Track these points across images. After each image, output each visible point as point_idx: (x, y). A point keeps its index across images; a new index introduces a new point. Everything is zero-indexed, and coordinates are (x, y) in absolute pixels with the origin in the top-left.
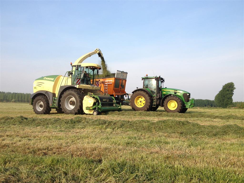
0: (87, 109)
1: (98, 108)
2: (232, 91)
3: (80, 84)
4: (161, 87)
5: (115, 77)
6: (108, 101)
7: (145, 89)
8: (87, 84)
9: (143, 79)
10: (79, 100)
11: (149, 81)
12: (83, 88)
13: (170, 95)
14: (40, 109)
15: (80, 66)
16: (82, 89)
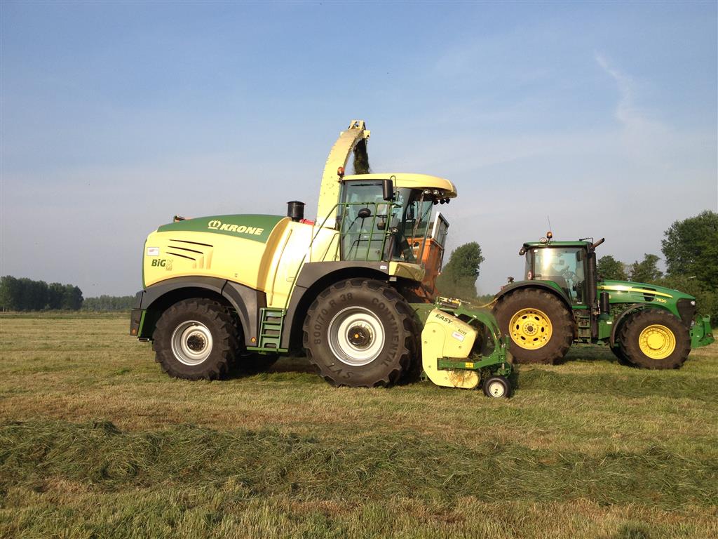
0: (442, 365)
2: (475, 266)
7: (543, 283)
14: (190, 357)
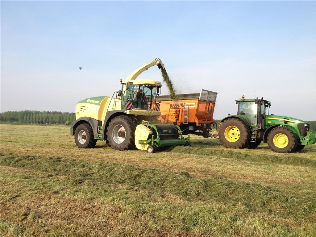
0: (140, 143)
1: (155, 142)
3: (131, 109)
4: (264, 114)
5: (199, 99)
6: (170, 132)
7: (240, 116)
8: (143, 108)
9: (238, 102)
10: (129, 131)
11: (247, 106)
12: (136, 114)
13: (278, 125)
14: (83, 141)
15: (132, 83)
16: (134, 115)
